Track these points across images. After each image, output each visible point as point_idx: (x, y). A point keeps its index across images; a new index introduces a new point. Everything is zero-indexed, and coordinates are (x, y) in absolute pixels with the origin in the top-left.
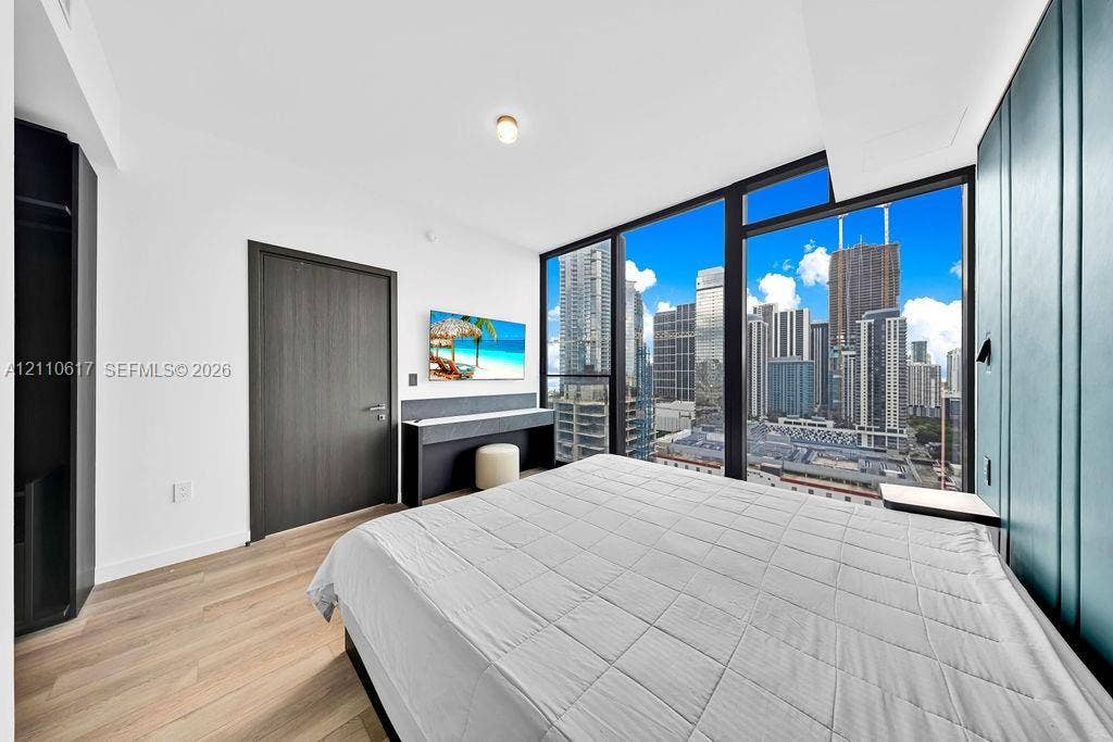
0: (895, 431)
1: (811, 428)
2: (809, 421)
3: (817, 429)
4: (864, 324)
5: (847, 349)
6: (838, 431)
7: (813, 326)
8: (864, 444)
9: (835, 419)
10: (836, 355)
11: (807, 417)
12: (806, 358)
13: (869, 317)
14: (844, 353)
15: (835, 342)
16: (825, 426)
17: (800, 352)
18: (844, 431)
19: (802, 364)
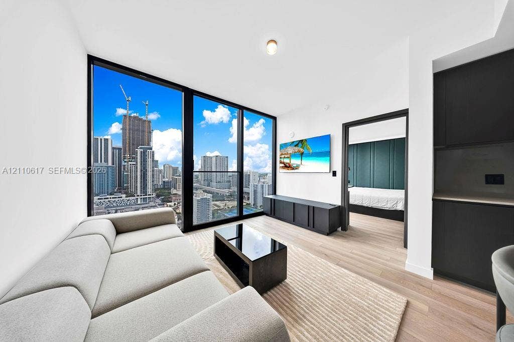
0: (150, 195)
1: (114, 200)
2: (113, 196)
3: (117, 199)
4: (139, 151)
5: (131, 161)
6: (128, 198)
7: (113, 148)
8: (139, 202)
9: (126, 193)
10: (126, 164)
11: (111, 194)
12: (110, 164)
13: (141, 148)
14: (129, 163)
15: (125, 158)
16: (121, 197)
17: (106, 161)
18: (130, 198)
19: (108, 167)
